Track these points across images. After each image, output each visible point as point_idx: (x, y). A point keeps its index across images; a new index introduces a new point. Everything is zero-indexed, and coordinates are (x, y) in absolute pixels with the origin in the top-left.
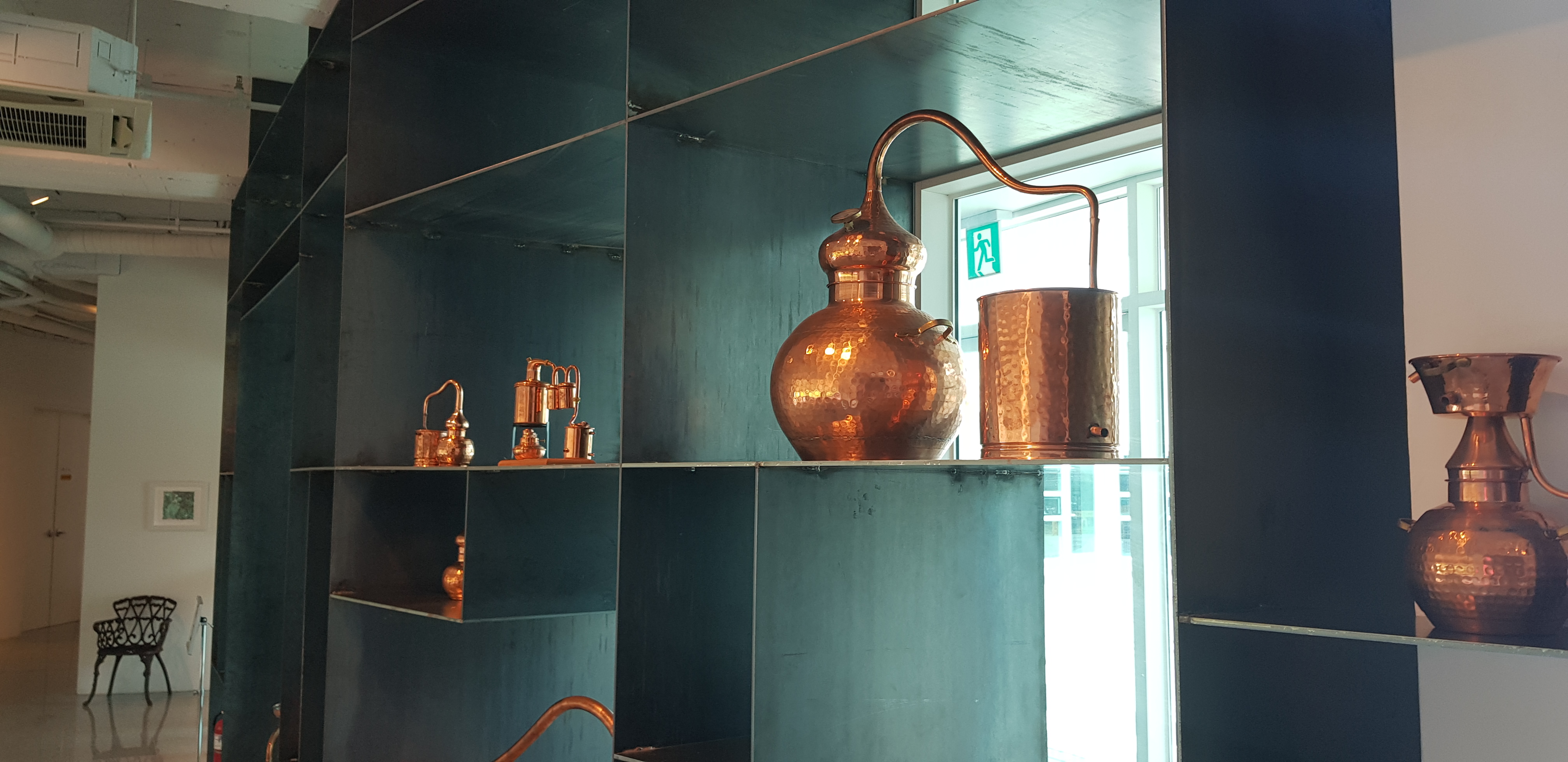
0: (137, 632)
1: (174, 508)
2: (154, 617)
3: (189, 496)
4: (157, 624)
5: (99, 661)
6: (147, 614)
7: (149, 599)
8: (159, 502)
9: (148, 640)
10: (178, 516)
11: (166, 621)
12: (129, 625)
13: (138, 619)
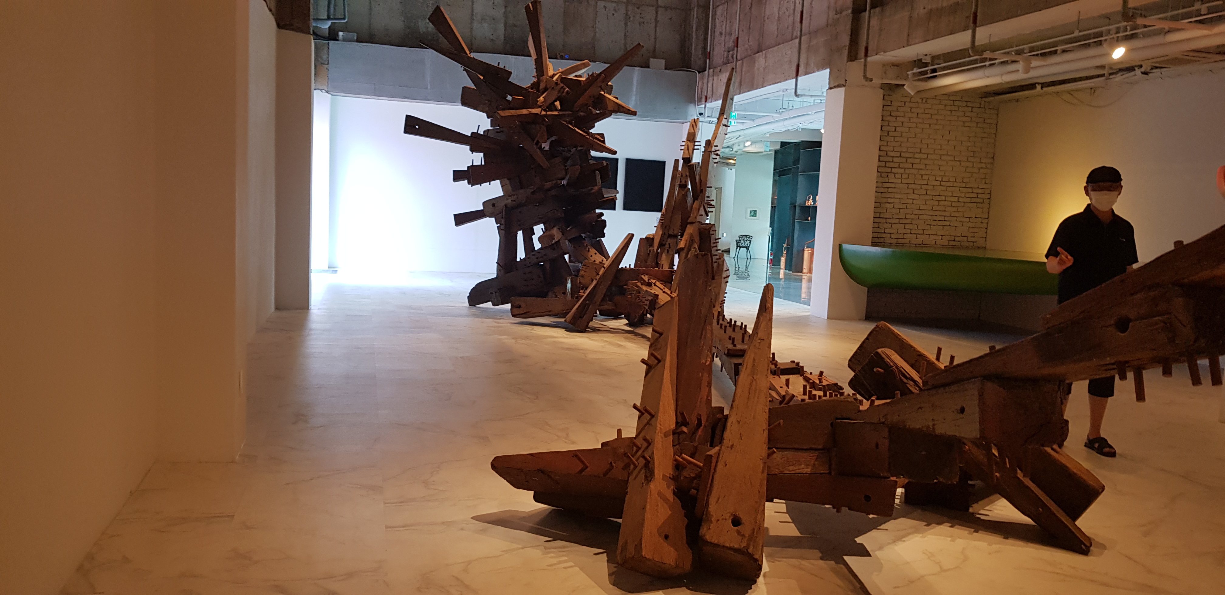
0: (744, 243)
1: (752, 214)
2: (747, 240)
3: (755, 211)
4: (748, 242)
5: (737, 248)
6: (746, 239)
7: (746, 236)
8: (749, 212)
9: (746, 245)
10: (753, 216)
11: (750, 241)
12: (742, 241)
13: (744, 240)
